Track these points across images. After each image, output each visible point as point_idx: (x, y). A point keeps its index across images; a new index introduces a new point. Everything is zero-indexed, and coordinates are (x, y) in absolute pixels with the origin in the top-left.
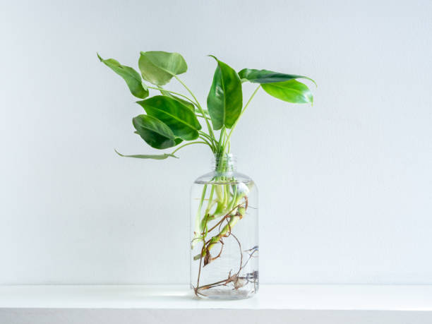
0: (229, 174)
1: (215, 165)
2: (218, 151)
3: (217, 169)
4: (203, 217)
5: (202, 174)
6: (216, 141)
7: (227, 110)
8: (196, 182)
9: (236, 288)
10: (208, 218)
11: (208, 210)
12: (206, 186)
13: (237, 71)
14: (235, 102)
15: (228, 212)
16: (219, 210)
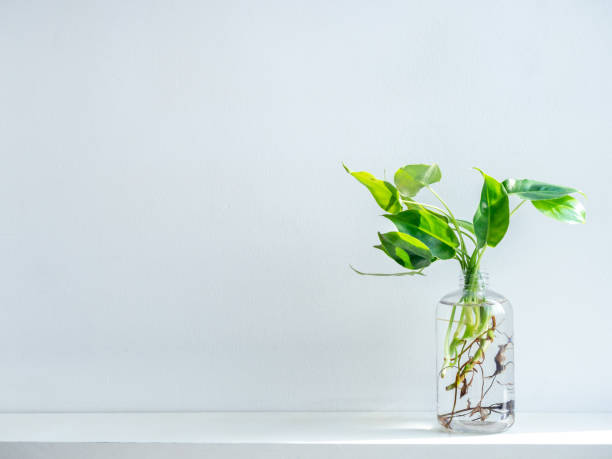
0: (479, 294)
1: (463, 283)
2: (469, 269)
3: (466, 288)
4: (451, 341)
5: (447, 292)
6: (467, 256)
7: (491, 226)
8: (442, 302)
9: (483, 419)
10: (455, 343)
11: (456, 334)
12: (455, 308)
13: (500, 181)
14: (500, 219)
15: (477, 336)
16: (468, 333)
